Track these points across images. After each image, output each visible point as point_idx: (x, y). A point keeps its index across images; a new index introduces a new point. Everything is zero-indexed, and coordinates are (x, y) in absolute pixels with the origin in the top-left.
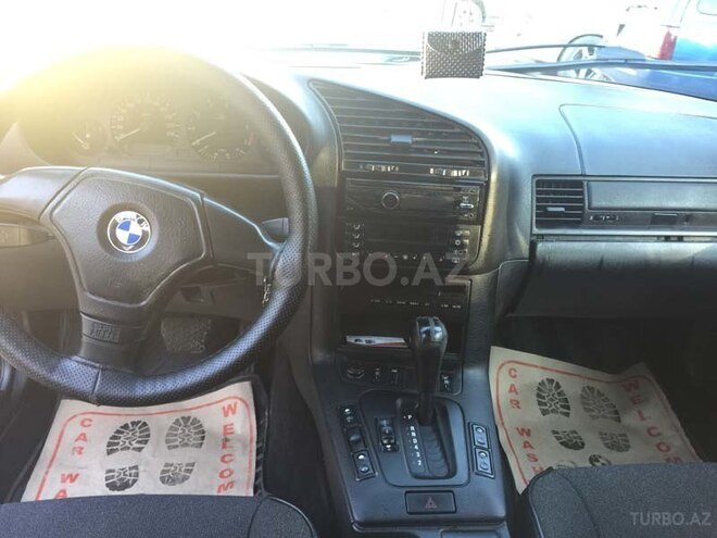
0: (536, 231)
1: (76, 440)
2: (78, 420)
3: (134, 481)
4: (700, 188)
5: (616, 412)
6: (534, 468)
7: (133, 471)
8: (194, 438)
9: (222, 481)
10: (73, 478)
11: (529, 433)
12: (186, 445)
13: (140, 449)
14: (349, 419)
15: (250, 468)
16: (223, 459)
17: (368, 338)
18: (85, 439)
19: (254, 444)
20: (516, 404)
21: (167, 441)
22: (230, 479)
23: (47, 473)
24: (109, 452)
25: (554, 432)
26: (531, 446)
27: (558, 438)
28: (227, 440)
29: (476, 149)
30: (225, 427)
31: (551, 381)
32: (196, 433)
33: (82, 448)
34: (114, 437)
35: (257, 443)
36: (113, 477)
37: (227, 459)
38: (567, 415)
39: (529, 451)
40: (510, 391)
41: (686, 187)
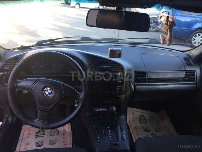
0: (135, 84)
1: (27, 135)
2: (27, 130)
3: (43, 145)
4: (171, 73)
5: (158, 122)
6: (138, 137)
7: (42, 142)
8: (56, 133)
9: (64, 144)
10: (28, 144)
11: (137, 129)
12: (54, 135)
13: (43, 137)
14: (95, 129)
15: (71, 140)
16: (64, 138)
17: (98, 109)
18: (29, 135)
19: (71, 134)
20: (134, 121)
21: (50, 134)
22: (66, 143)
23: (21, 143)
24: (36, 138)
25: (143, 128)
26: (137, 132)
27: (144, 129)
28: (64, 133)
29: (121, 68)
30: (64, 130)
31: (142, 115)
32: (57, 132)
33: (29, 137)
34: (36, 134)
35: (72, 133)
36: (37, 144)
37: (65, 138)
38: (146, 123)
39: (137, 133)
40: (132, 118)
41: (168, 73)
